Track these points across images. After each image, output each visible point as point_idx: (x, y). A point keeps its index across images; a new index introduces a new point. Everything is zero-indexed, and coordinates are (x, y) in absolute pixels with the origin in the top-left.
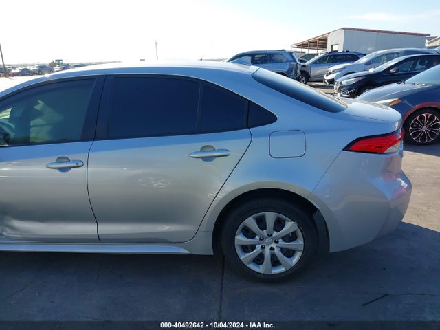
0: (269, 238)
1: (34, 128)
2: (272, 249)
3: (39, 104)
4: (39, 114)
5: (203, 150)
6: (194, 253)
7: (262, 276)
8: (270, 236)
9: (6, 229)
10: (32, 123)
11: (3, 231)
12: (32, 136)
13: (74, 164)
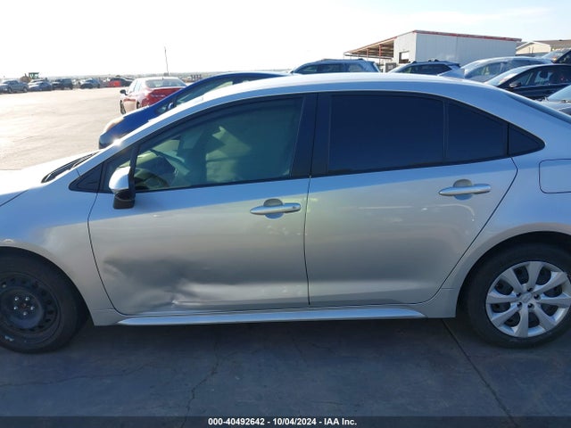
0: (529, 293)
1: (211, 163)
2: (531, 306)
3: (219, 131)
4: (219, 144)
5: (456, 185)
6: (430, 317)
7: (516, 340)
8: (530, 290)
9: (179, 295)
10: (208, 156)
11: (173, 299)
12: (209, 173)
13: (290, 208)
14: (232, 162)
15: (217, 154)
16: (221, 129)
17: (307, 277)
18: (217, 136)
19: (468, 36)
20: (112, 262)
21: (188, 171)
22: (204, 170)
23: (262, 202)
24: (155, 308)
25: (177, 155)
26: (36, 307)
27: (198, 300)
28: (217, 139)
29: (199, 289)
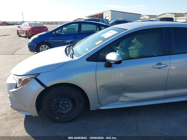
1: (130, 51)
9: (122, 97)
10: (129, 48)
11: (119, 99)
12: (130, 54)
13: (165, 65)
14: (137, 50)
15: (132, 47)
16: (135, 39)
17: (165, 88)
18: (133, 41)
19: (126, 13)
20: (102, 86)
21: (124, 54)
22: (129, 53)
23: (156, 64)
24: (113, 102)
25: (120, 48)
26: (69, 105)
27: (128, 98)
28: (133, 43)
29: (128, 94)
